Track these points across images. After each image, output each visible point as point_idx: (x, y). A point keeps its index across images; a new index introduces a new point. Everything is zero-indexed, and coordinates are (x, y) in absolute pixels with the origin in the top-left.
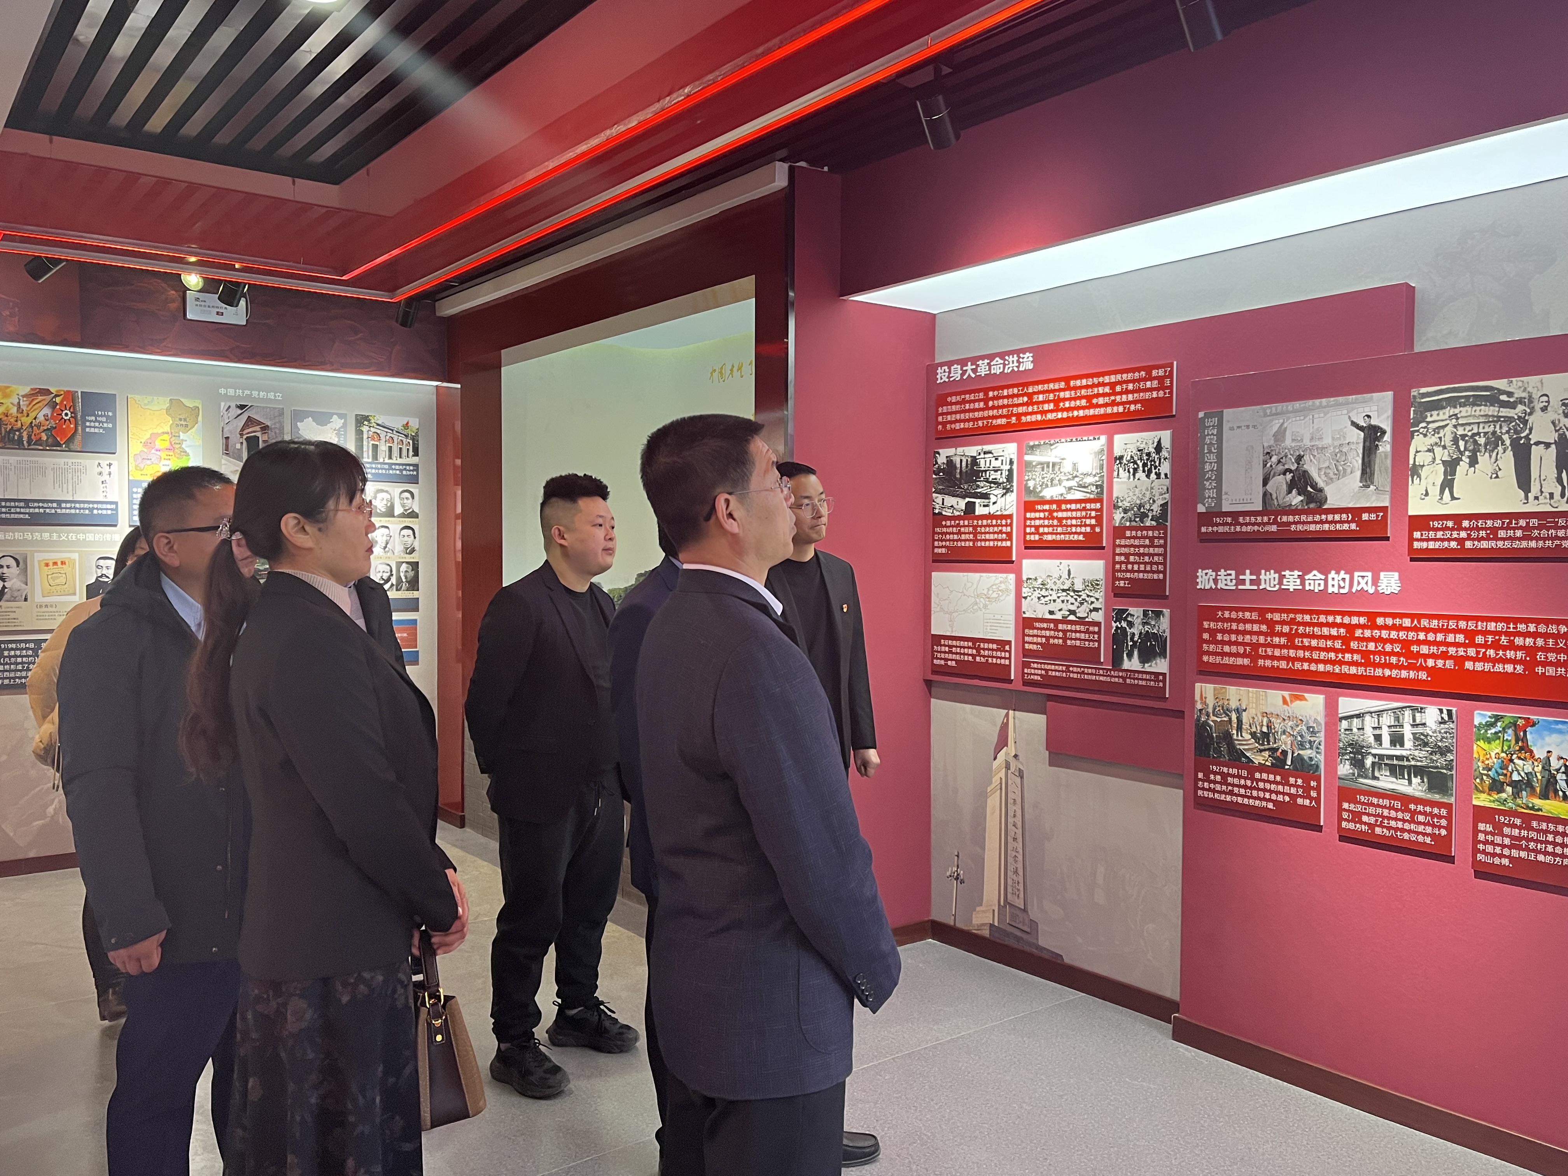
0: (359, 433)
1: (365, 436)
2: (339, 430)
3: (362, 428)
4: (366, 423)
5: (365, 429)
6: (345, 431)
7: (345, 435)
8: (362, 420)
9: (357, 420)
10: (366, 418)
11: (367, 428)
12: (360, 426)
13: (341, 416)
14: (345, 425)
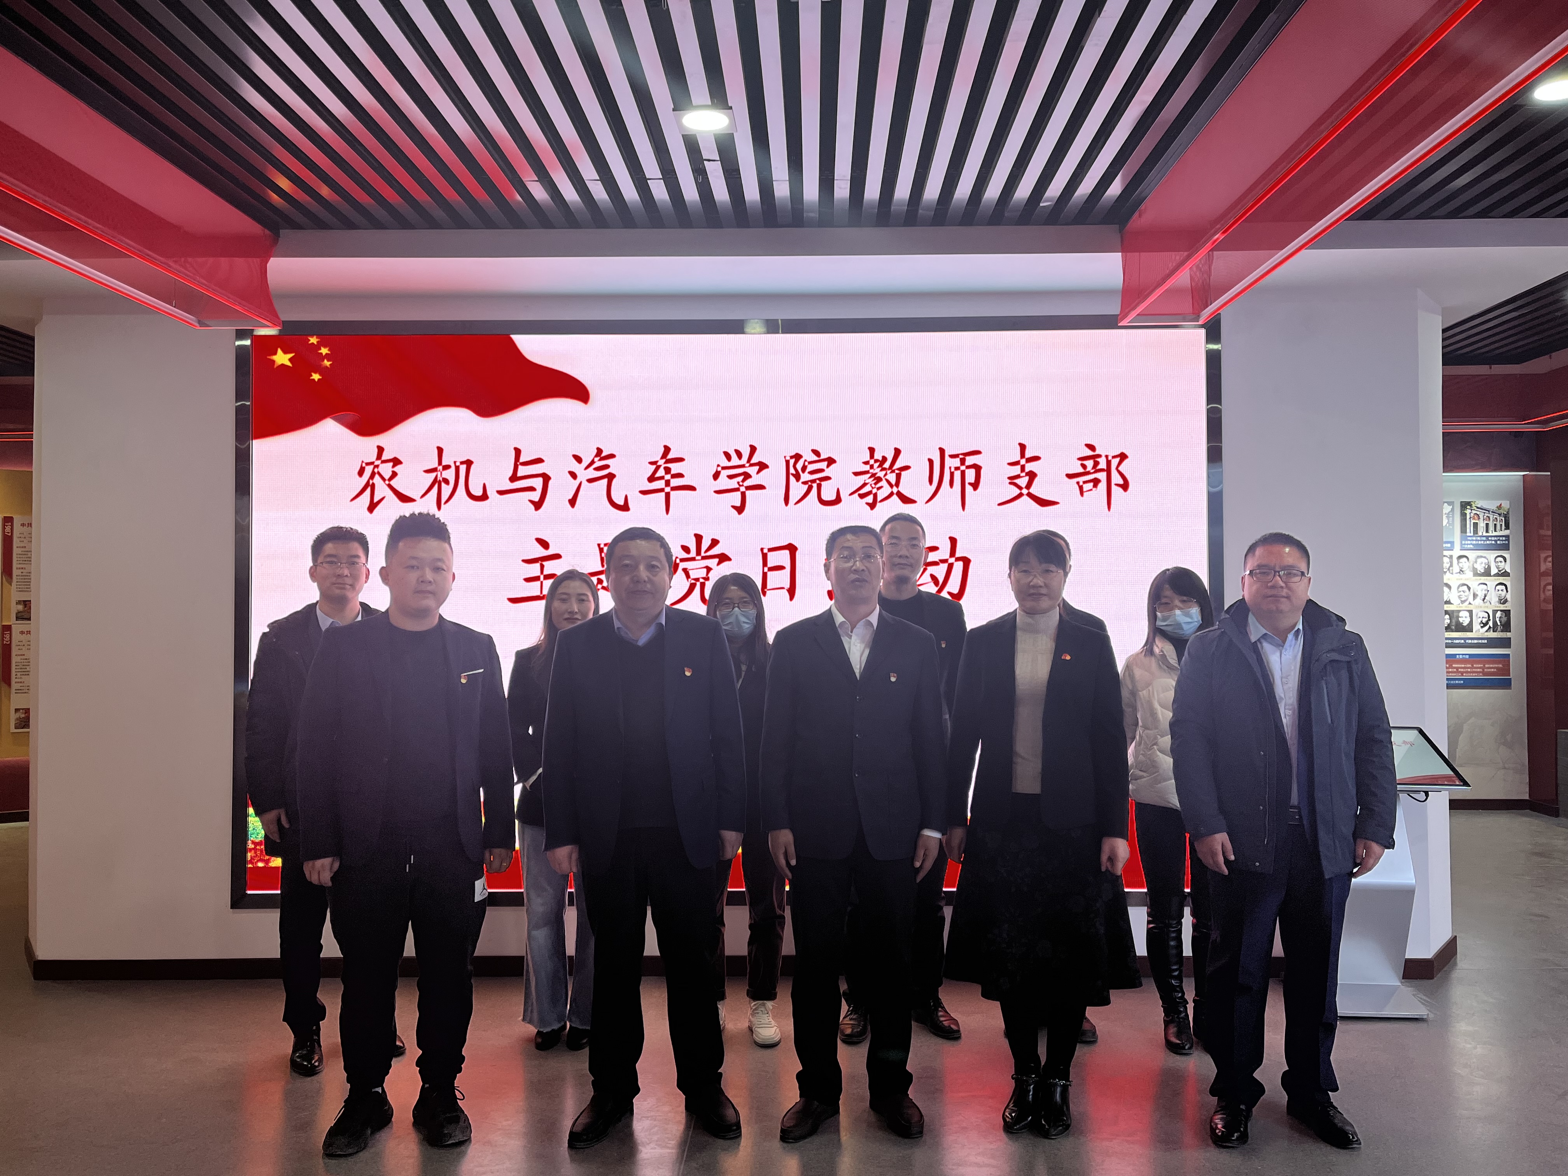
0: (1463, 516)
1: (1468, 517)
2: (1448, 514)
3: (1465, 512)
4: (1468, 507)
5: (1468, 512)
6: (1453, 515)
7: (1453, 517)
8: (1465, 505)
9: (1462, 506)
10: (1469, 504)
11: (1470, 511)
12: (1464, 510)
13: (1449, 503)
14: (1453, 510)
